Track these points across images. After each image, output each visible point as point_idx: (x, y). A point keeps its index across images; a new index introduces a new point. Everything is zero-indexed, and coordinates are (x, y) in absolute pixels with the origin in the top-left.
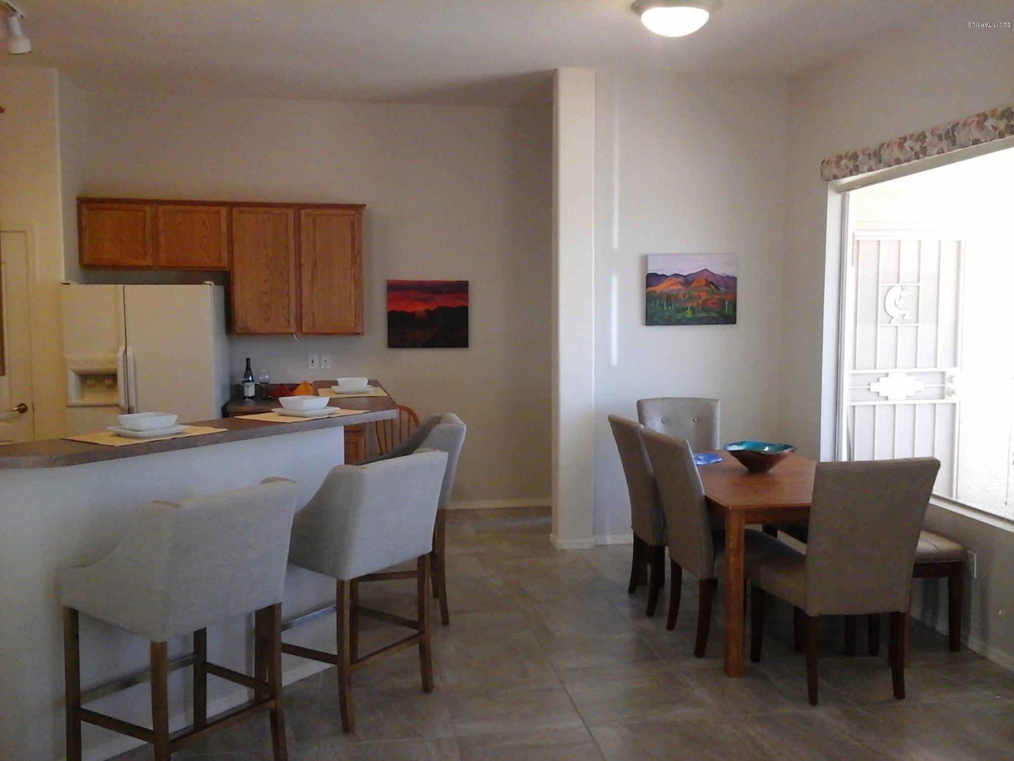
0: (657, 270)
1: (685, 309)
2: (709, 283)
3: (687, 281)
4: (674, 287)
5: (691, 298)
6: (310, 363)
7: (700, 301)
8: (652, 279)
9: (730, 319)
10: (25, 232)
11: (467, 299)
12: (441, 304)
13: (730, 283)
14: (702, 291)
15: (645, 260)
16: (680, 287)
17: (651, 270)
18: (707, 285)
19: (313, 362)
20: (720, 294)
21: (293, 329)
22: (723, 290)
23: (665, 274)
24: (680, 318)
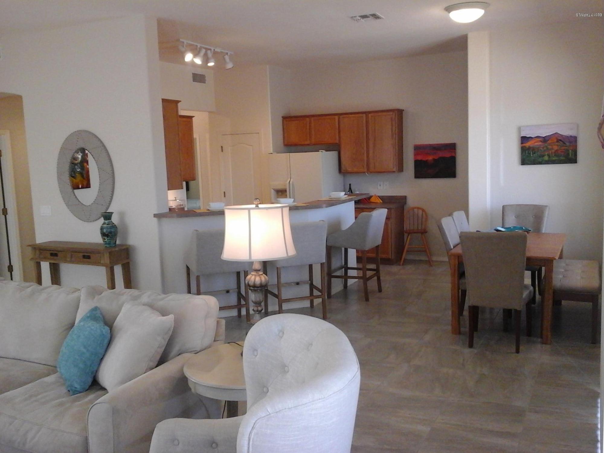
0: (526, 135)
1: (543, 156)
2: (558, 141)
3: (545, 140)
4: (536, 144)
5: (548, 149)
6: (379, 186)
7: (553, 151)
8: (524, 139)
9: (573, 160)
10: (259, 133)
11: (455, 153)
12: (440, 156)
13: (573, 141)
14: (555, 145)
15: (519, 129)
16: (540, 143)
17: (523, 134)
18: (557, 142)
19: (380, 185)
20: (566, 146)
21: (366, 170)
22: (568, 144)
23: (532, 136)
24: (541, 161)
